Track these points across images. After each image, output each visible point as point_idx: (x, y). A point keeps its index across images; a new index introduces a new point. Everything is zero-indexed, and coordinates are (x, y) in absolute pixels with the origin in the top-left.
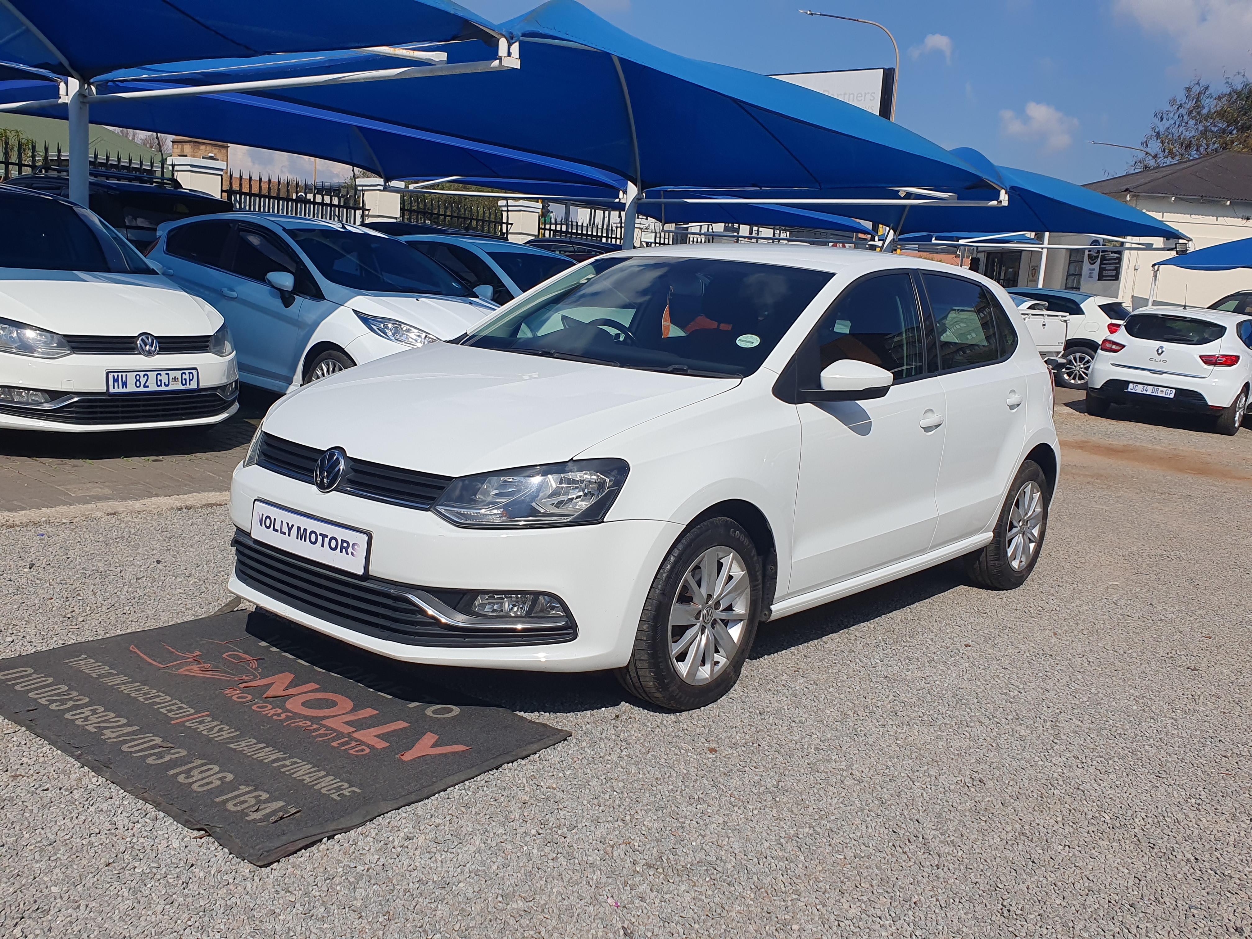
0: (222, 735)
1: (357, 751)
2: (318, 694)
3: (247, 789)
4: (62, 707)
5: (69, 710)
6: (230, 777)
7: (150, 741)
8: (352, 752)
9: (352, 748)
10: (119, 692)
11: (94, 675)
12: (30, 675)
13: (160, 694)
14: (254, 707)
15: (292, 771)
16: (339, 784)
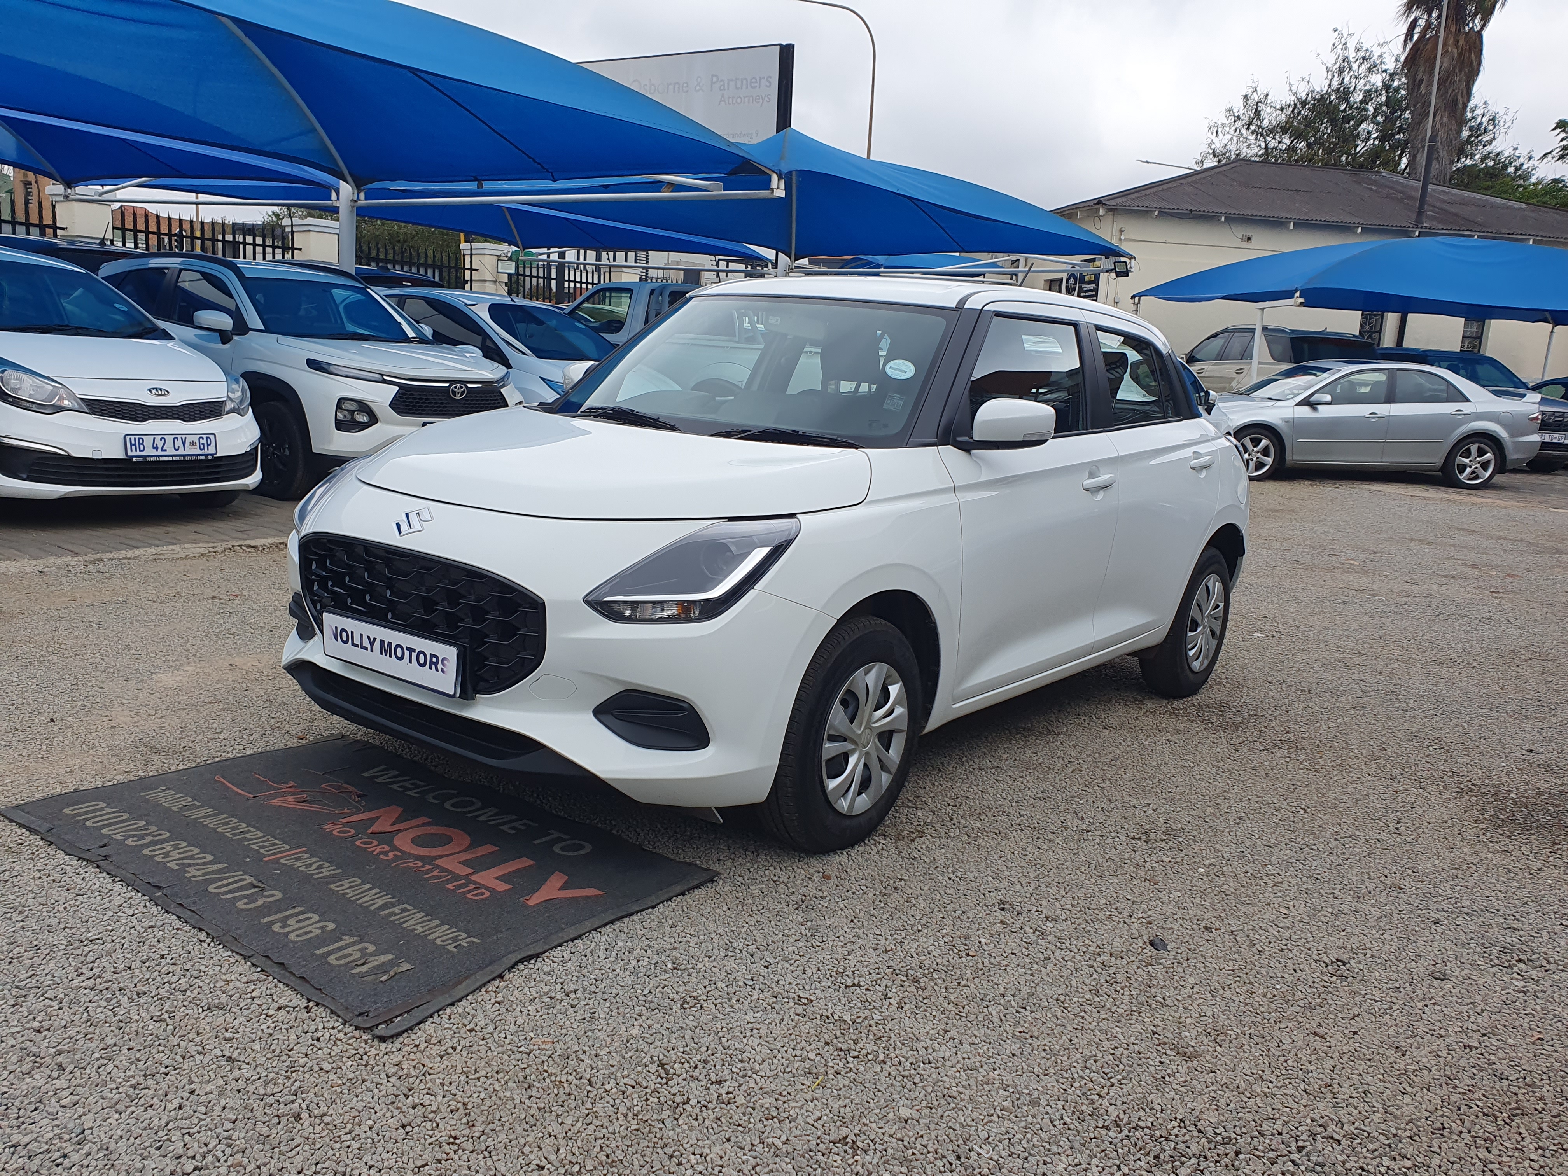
0: (322, 873)
1: (476, 895)
2: (430, 828)
3: (352, 940)
4: (140, 843)
5: (147, 845)
6: (331, 926)
7: (240, 881)
8: (469, 896)
9: (470, 891)
10: (204, 826)
11: (175, 809)
12: (102, 809)
13: (250, 828)
14: (358, 843)
15: (402, 920)
16: (456, 934)
